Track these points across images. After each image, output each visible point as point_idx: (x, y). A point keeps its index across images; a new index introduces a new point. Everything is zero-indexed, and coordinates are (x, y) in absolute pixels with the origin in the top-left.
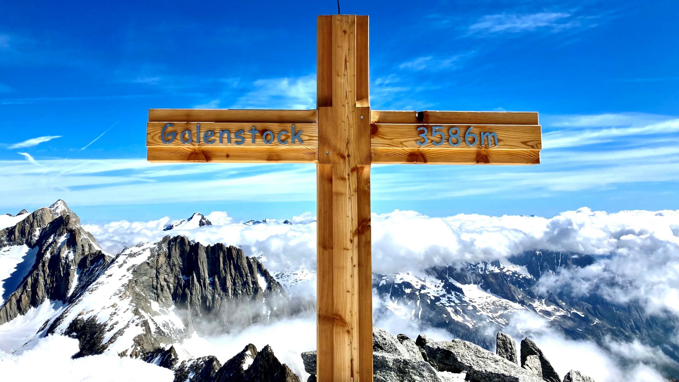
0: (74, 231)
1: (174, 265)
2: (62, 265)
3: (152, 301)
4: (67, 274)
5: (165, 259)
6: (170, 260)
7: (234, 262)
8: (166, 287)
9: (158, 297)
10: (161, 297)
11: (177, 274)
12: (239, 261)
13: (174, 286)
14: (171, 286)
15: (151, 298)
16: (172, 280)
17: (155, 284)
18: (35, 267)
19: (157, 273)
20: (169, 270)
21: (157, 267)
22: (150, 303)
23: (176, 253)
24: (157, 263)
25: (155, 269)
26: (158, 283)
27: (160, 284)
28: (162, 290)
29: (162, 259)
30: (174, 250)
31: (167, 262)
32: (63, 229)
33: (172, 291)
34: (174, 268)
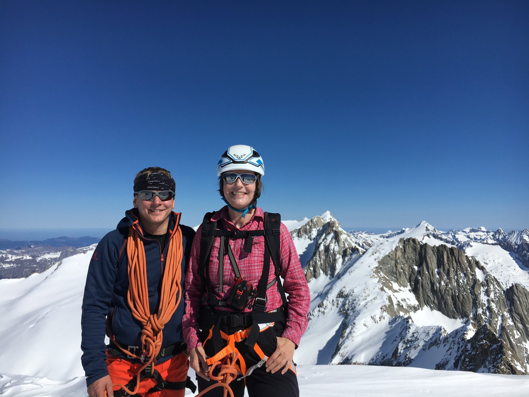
0: (337, 232)
1: (408, 258)
2: (331, 254)
3: (392, 282)
4: (335, 260)
5: (401, 254)
6: (405, 255)
7: (455, 258)
8: (402, 274)
9: (397, 280)
10: (399, 280)
11: (411, 264)
12: (459, 258)
13: (409, 273)
14: (407, 273)
15: (392, 280)
16: (407, 269)
17: (394, 271)
18: (315, 254)
19: (396, 263)
20: (404, 262)
21: (395, 259)
22: (392, 284)
23: (409, 250)
24: (395, 256)
25: (394, 260)
26: (396, 270)
27: (399, 271)
28: (400, 275)
29: (399, 254)
30: (408, 248)
31: (403, 256)
32: (331, 231)
33: (408, 277)
34: (408, 261)
